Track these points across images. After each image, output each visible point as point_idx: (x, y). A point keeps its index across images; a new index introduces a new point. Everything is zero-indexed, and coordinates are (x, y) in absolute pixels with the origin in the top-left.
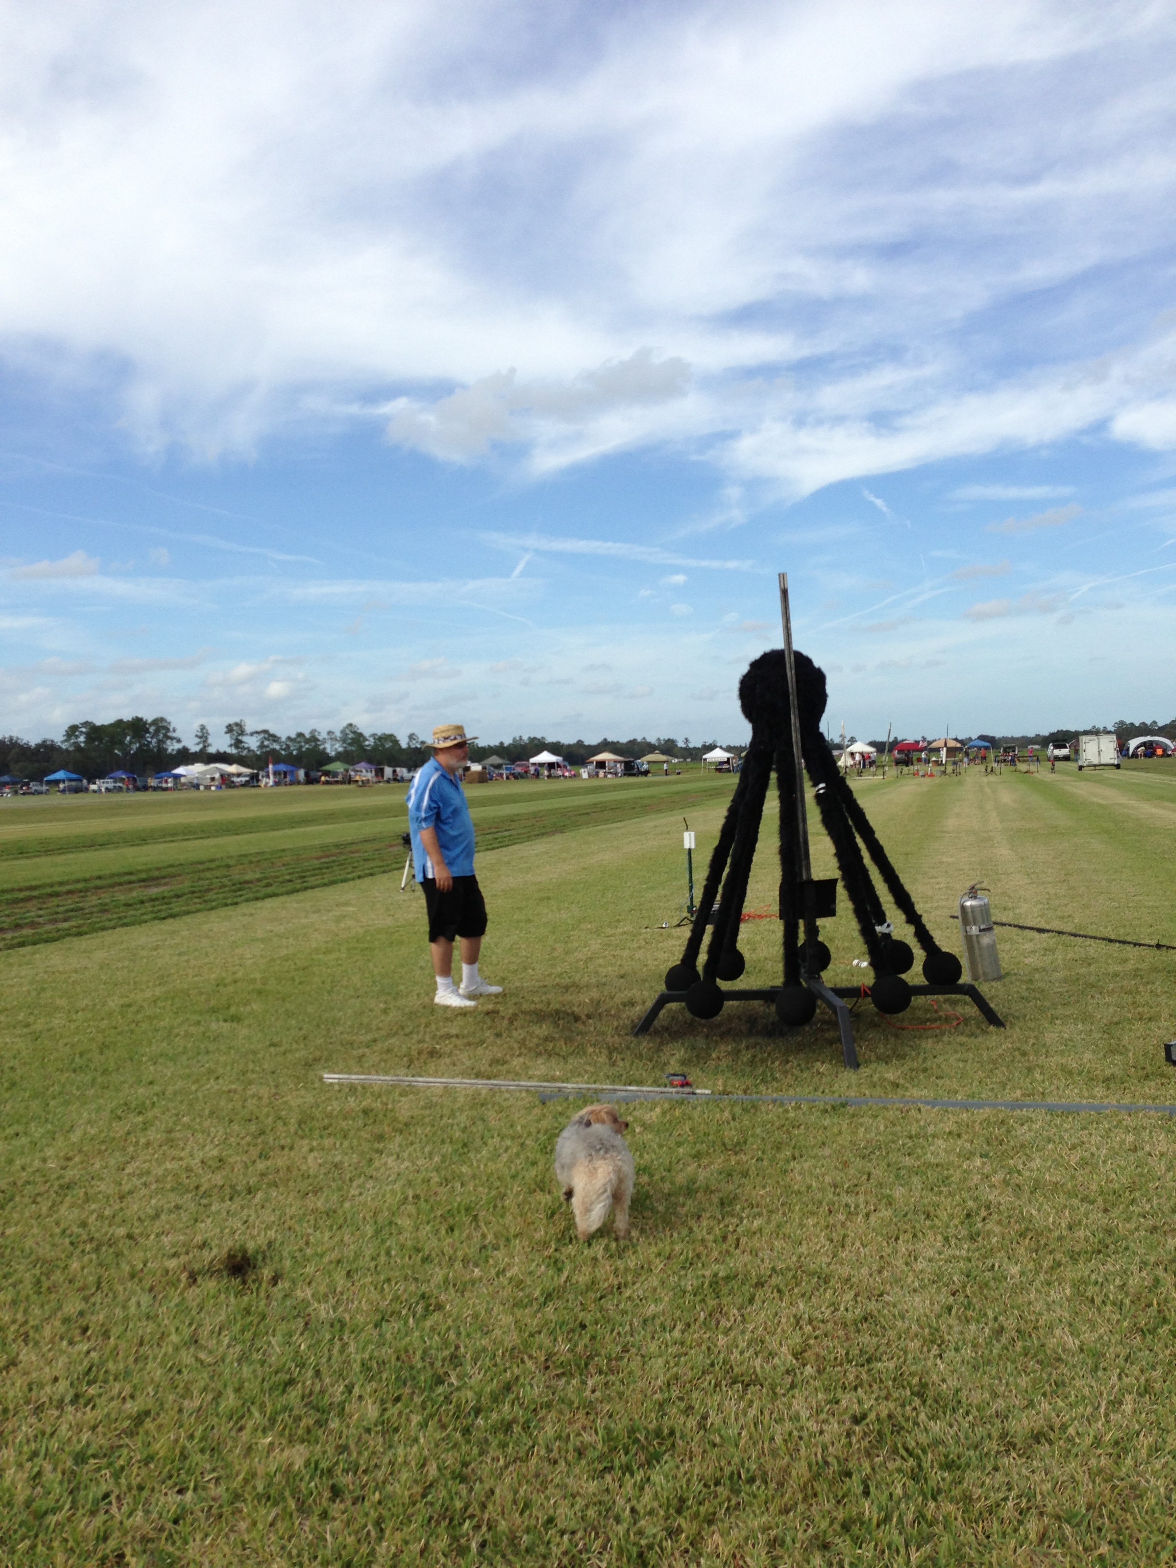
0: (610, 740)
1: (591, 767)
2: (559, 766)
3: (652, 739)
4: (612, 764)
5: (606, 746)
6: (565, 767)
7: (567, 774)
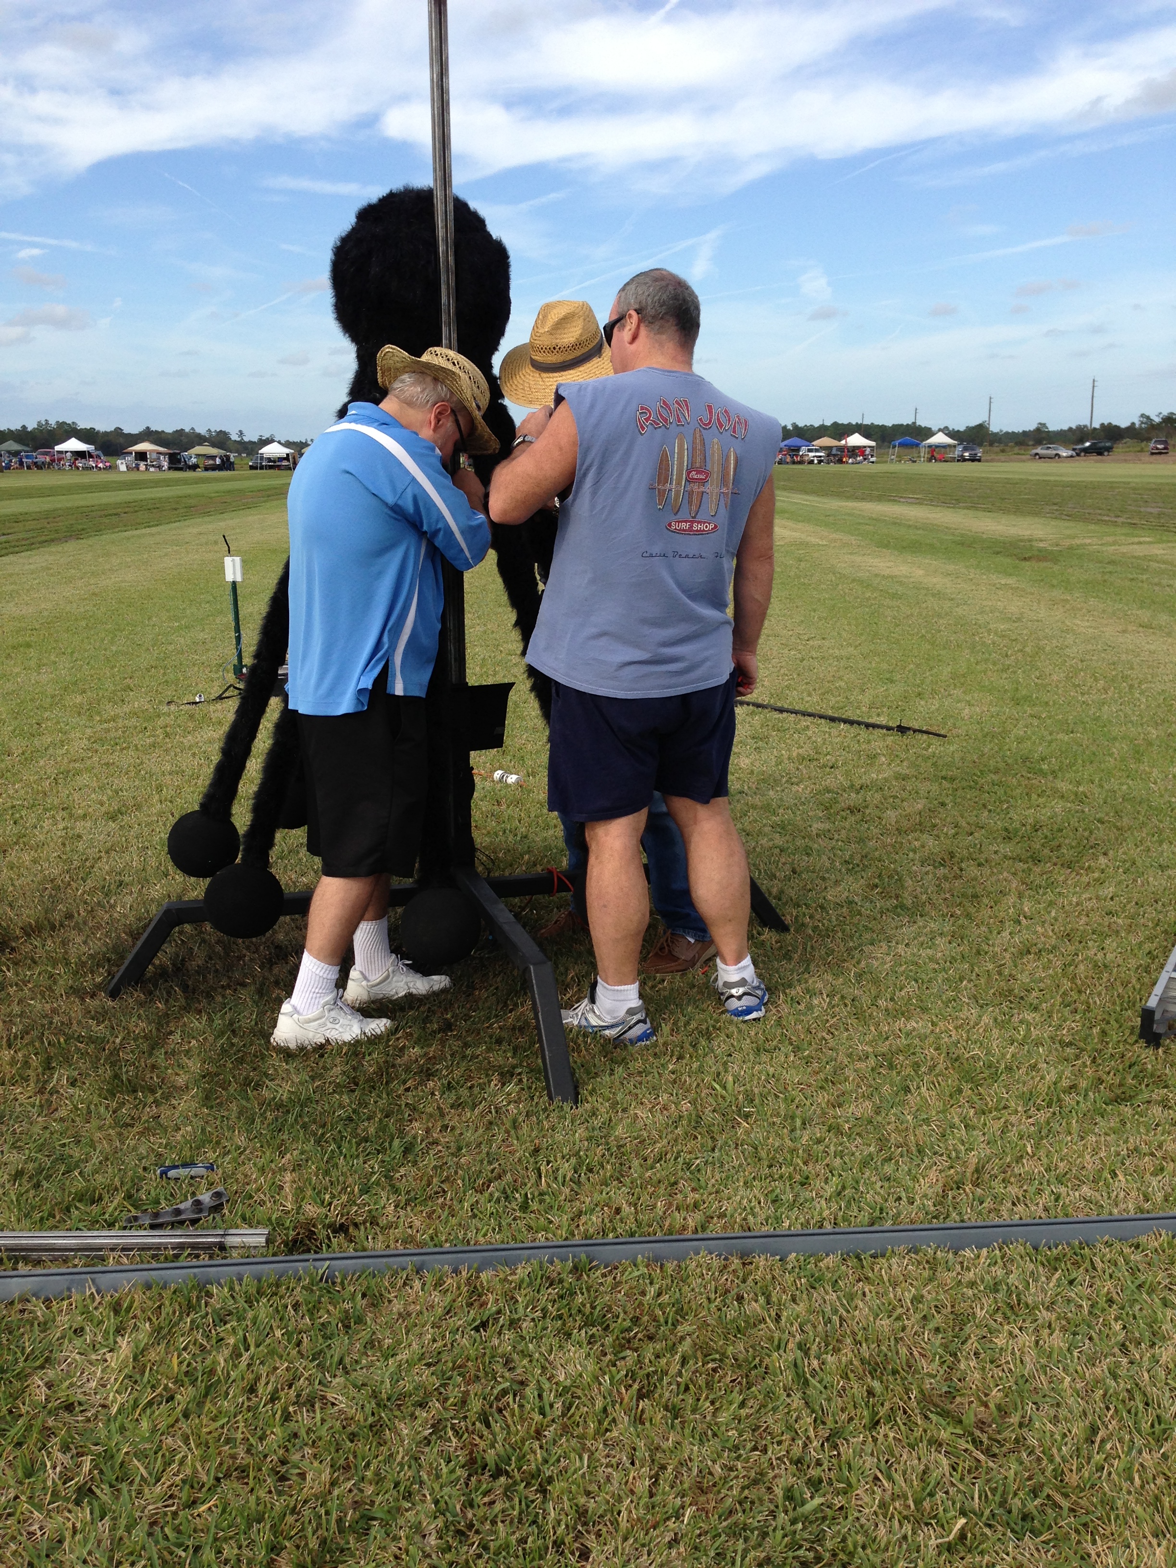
0: (153, 428)
1: (130, 458)
2: (91, 456)
3: (202, 430)
4: (154, 456)
5: (148, 435)
6: (98, 457)
7: (101, 465)
